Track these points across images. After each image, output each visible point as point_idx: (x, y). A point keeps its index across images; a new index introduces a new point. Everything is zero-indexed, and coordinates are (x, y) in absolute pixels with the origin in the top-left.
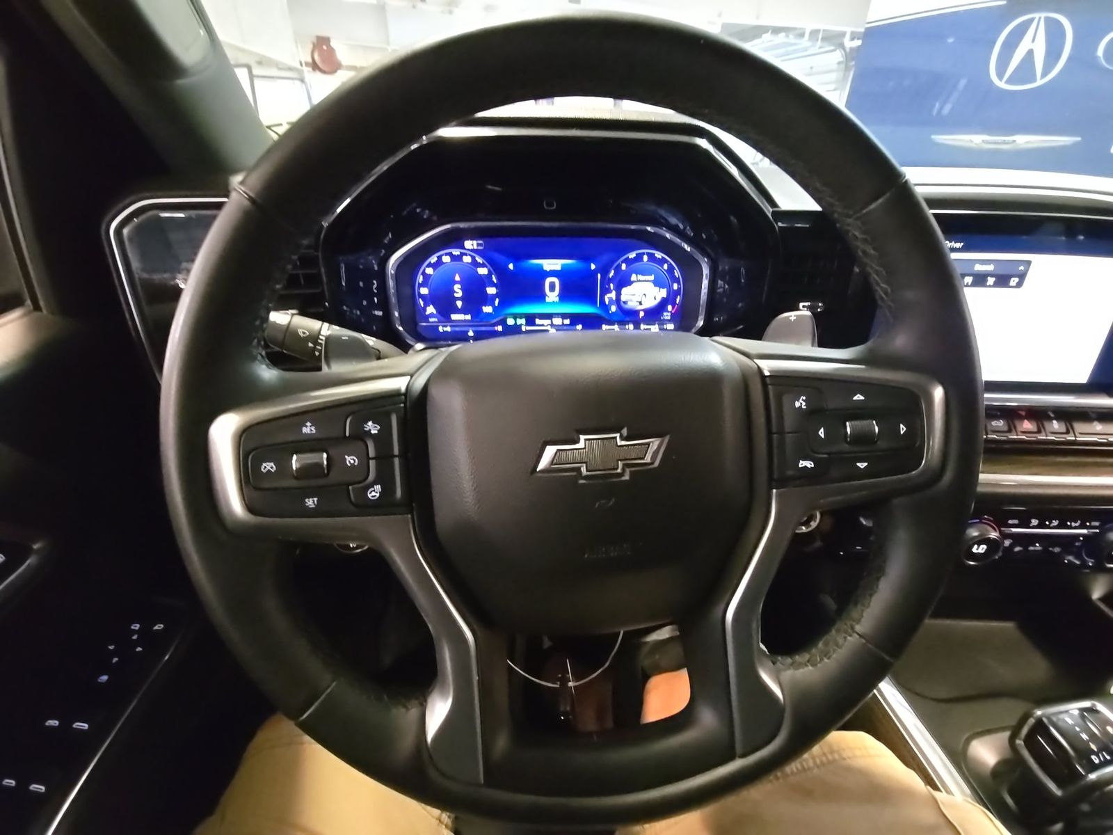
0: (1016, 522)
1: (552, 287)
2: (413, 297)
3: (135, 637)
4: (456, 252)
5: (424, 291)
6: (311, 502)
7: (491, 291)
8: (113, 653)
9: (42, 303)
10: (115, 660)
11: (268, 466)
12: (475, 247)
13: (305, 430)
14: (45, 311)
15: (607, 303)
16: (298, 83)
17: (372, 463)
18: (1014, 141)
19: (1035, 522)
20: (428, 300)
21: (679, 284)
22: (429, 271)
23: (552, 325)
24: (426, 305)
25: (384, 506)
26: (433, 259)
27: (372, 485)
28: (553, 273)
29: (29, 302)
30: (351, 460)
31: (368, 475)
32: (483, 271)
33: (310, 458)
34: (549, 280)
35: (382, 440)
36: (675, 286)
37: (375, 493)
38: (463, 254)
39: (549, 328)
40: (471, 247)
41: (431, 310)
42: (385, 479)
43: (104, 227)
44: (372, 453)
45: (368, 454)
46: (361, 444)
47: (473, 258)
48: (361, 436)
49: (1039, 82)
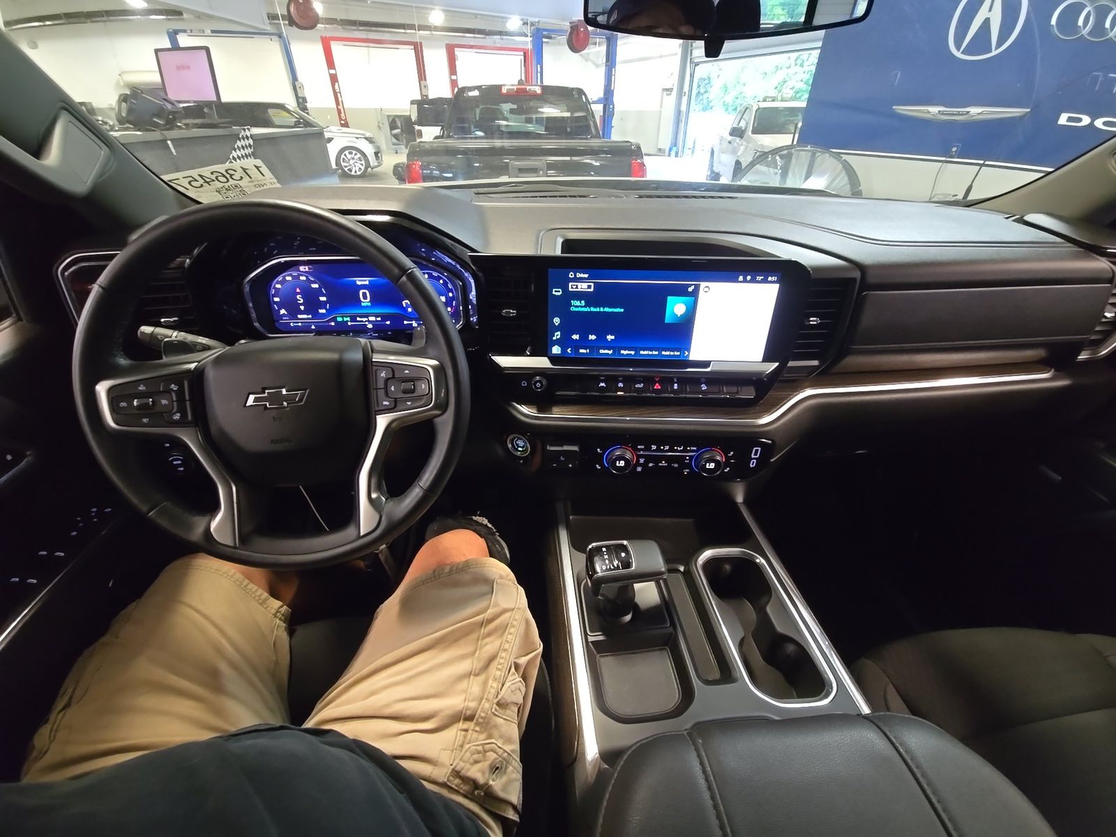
0: (643, 447)
1: (365, 297)
2: (269, 303)
3: (93, 514)
4: (295, 274)
5: (277, 299)
6: (145, 420)
7: (323, 299)
8: (80, 522)
9: (22, 314)
10: (81, 525)
11: (123, 404)
12: (307, 270)
13: (140, 388)
14: (24, 321)
15: (404, 306)
16: (275, 38)
17: (175, 404)
18: (968, 112)
19: (654, 447)
20: (281, 305)
21: (453, 293)
22: (278, 286)
23: (369, 321)
24: (280, 309)
25: (182, 423)
26: (280, 278)
27: (175, 413)
28: (364, 287)
29: (14, 315)
30: (164, 402)
31: (173, 408)
32: (315, 286)
33: (144, 401)
34: (361, 292)
35: (180, 393)
36: (451, 295)
37: (177, 417)
38: (299, 275)
39: (367, 323)
40: (304, 270)
41: (283, 311)
42: (182, 411)
43: (56, 266)
44: (174, 399)
45: (172, 399)
46: (168, 394)
47: (307, 277)
48: (169, 391)
49: (994, 53)
